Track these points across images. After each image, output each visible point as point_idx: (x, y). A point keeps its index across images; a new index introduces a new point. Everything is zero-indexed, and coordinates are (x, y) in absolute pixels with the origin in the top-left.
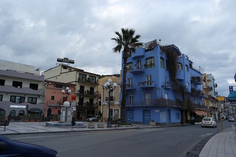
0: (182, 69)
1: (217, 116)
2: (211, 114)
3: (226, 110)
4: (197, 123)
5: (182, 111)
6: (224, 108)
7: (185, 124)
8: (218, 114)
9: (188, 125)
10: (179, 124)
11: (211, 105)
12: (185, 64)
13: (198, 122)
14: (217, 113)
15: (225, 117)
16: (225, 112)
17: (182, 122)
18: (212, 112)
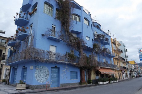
0: (80, 21)
1: (128, 75)
2: (123, 73)
3: (136, 70)
4: (101, 83)
5: (81, 69)
6: (135, 69)
7: (85, 85)
8: (130, 73)
9: (91, 86)
10: (77, 86)
11: (122, 65)
12: (84, 17)
13: (103, 82)
14: (128, 73)
15: (135, 76)
16: (135, 72)
17: (81, 83)
18: (123, 71)
